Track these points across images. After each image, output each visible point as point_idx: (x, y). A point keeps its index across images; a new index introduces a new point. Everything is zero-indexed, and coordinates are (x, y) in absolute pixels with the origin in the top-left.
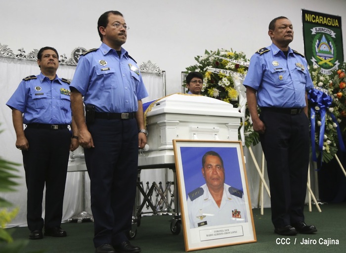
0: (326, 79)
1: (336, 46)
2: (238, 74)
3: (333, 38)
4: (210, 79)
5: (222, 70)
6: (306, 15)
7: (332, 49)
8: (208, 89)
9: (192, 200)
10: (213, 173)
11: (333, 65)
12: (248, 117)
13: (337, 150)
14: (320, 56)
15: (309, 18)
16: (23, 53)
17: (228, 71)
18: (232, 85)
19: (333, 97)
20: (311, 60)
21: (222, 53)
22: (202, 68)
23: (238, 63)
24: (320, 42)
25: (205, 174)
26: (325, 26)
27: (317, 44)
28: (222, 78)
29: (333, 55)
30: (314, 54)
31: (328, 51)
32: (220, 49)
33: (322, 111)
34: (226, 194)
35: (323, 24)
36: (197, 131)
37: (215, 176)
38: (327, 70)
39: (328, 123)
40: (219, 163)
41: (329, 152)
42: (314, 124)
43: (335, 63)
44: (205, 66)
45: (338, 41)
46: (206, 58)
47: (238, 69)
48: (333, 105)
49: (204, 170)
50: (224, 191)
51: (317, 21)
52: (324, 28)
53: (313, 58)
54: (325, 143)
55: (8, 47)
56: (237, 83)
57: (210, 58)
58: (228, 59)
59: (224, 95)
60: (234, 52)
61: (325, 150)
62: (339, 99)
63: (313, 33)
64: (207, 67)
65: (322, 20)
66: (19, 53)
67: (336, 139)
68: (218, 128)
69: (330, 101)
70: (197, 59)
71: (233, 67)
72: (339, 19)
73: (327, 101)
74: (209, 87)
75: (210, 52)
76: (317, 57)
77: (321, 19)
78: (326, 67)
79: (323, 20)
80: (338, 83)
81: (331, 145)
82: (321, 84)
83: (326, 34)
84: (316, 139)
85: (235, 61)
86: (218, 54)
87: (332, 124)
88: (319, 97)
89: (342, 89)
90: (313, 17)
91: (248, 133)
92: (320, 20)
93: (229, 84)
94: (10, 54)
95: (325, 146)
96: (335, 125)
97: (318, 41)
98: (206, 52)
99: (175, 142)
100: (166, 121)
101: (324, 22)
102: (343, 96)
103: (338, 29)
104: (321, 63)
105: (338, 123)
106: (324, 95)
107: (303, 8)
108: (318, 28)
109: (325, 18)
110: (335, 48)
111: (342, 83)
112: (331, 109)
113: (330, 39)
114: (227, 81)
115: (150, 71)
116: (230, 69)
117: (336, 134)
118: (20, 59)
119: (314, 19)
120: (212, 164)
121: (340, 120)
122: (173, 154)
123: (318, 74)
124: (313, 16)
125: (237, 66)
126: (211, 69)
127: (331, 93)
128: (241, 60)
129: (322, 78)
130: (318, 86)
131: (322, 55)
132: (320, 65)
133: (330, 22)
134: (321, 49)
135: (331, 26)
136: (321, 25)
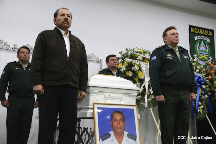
0: (201, 67)
1: (210, 47)
2: (145, 63)
3: (208, 42)
4: (127, 65)
5: (135, 60)
6: (191, 28)
7: (208, 49)
8: (126, 72)
9: (103, 140)
10: (117, 124)
11: (208, 59)
12: (150, 90)
13: (207, 112)
14: (200, 53)
15: (192, 30)
16: (16, 47)
17: (139, 61)
18: (140, 69)
19: (205, 79)
20: (194, 56)
21: (135, 50)
22: (123, 59)
23: (145, 57)
24: (200, 45)
25: (112, 125)
26: (203, 35)
27: (198, 46)
28: (134, 65)
29: (208, 53)
30: (196, 52)
31: (205, 50)
32: (135, 48)
33: (198, 87)
34: (125, 138)
36: (109, 98)
37: (119, 126)
38: (204, 62)
39: (202, 95)
40: (122, 118)
41: (202, 113)
43: (210, 58)
44: (125, 57)
45: (212, 45)
46: (126, 53)
47: (145, 60)
48: (205, 84)
49: (112, 122)
50: (124, 136)
51: (198, 32)
52: (202, 37)
53: (195, 54)
54: (200, 108)
55: (7, 43)
56: (144, 69)
57: (128, 53)
58: (139, 54)
59: (135, 76)
60: (143, 50)
61: (200, 112)
62: (209, 80)
63: (195, 39)
64: (126, 59)
65: (201, 32)
66: (14, 47)
67: (207, 105)
68: (123, 96)
69: (203, 81)
70: (120, 53)
71: (141, 58)
72: (212, 31)
73: (201, 81)
74: (127, 71)
75: (129, 49)
76: (198, 54)
78: (203, 60)
80: (209, 70)
81: (203, 109)
82: (198, 70)
83: (204, 40)
84: (194, 104)
85: (143, 55)
86: (133, 51)
87: (204, 96)
88: (196, 79)
89: (211, 74)
91: (150, 99)
92: (200, 32)
93: (139, 69)
94: (8, 47)
95: (200, 109)
96: (206, 96)
97: (198, 44)
98: (127, 49)
99: (94, 104)
100: (89, 91)
101: (203, 33)
102: (211, 79)
103: (212, 38)
104: (200, 58)
105: (208, 95)
106: (199, 78)
107: (189, 24)
108: (199, 36)
109: (203, 31)
110: (210, 49)
111: (211, 70)
112: (204, 87)
113: (207, 43)
114: (137, 67)
115: (93, 60)
116: (139, 60)
117: (207, 102)
118: (14, 51)
119: (196, 31)
120: (117, 118)
121: (209, 94)
122: (93, 111)
123: (196, 64)
124: (196, 29)
125: (144, 58)
126: (128, 60)
127: (204, 76)
128: (147, 55)
129: (198, 67)
130: (196, 72)
131: (201, 53)
132: (199, 59)
133: (207, 33)
134: (201, 49)
135: (207, 35)
136: (201, 34)
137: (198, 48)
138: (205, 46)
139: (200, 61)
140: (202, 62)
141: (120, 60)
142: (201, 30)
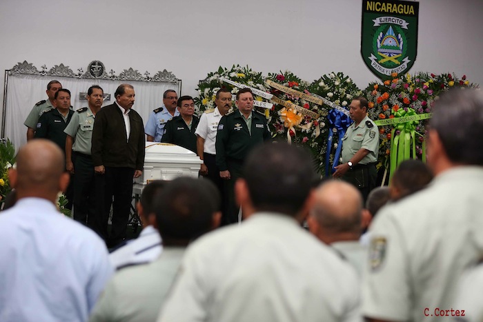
1: (407, 39)
3: (404, 29)
6: (368, 2)
7: (402, 43)
11: (399, 63)
14: (383, 53)
15: (370, 6)
16: (46, 69)
20: (370, 58)
24: (384, 35)
26: (394, 14)
27: (379, 38)
29: (402, 50)
30: (375, 50)
31: (395, 45)
35: (392, 13)
42: (330, 146)
43: (404, 60)
45: (411, 33)
51: (382, 9)
52: (392, 18)
53: (372, 55)
55: (33, 65)
65: (390, 8)
66: (42, 69)
72: (416, 5)
73: (346, 123)
75: (224, 69)
76: (379, 53)
77: (389, 6)
78: (389, 65)
79: (392, 8)
82: (345, 103)
83: (393, 25)
90: (378, 5)
92: (388, 8)
97: (381, 34)
101: (394, 10)
103: (413, 18)
104: (382, 61)
108: (383, 18)
109: (395, 5)
110: (406, 42)
113: (400, 31)
115: (165, 80)
119: (378, 7)
124: (378, 3)
128: (250, 83)
129: (348, 96)
130: (342, 106)
131: (387, 51)
132: (381, 64)
133: (402, 9)
134: (385, 43)
135: (404, 14)
136: (389, 14)
137: (381, 41)
138: (397, 36)
139: (382, 67)
141: (207, 90)
142: (391, 5)
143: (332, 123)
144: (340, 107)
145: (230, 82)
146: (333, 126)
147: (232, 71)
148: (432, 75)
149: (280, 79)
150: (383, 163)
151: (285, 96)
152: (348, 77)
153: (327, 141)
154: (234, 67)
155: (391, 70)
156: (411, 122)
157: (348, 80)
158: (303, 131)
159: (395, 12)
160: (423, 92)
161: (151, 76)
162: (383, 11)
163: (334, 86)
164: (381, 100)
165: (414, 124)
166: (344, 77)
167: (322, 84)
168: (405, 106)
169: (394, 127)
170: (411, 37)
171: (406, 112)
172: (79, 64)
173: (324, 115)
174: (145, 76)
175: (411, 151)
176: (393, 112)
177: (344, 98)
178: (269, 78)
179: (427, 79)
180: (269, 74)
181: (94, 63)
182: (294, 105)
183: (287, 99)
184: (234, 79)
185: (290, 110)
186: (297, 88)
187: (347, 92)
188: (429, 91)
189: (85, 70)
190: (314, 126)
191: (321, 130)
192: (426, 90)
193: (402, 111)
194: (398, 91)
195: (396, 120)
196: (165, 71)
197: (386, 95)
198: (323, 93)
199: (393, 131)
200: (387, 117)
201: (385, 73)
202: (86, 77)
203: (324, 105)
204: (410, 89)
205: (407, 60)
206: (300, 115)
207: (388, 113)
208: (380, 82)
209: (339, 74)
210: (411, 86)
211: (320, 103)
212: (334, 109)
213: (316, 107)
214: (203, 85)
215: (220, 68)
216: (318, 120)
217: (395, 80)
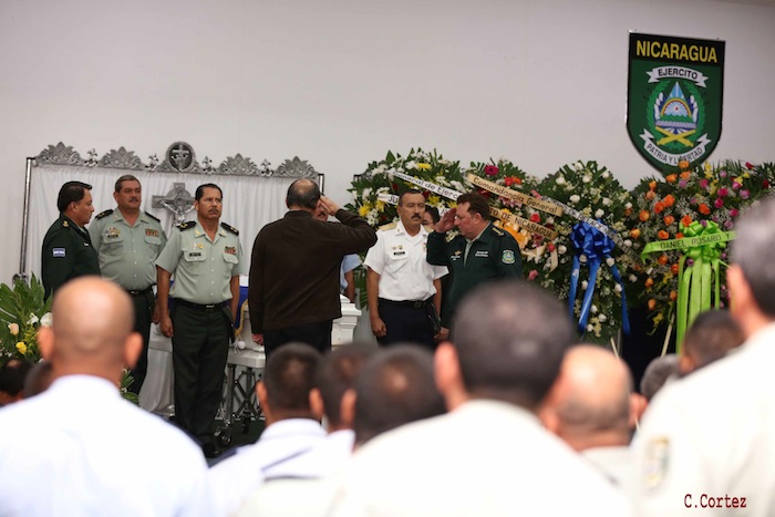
0: (618, 200)
1: (706, 104)
3: (699, 87)
7: (696, 111)
11: (692, 145)
14: (664, 127)
16: (95, 157)
19: (617, 238)
20: (642, 136)
21: (410, 165)
23: (429, 189)
24: (665, 97)
27: (658, 102)
29: (697, 123)
30: (650, 123)
31: (685, 115)
33: (594, 263)
35: (679, 60)
39: (602, 286)
41: (598, 335)
42: (575, 285)
43: (699, 140)
44: (380, 184)
45: (712, 93)
47: (430, 198)
51: (663, 53)
52: (679, 68)
53: (645, 131)
54: (594, 320)
55: (74, 150)
58: (415, 180)
60: (437, 159)
61: (593, 332)
63: (651, 80)
65: (676, 52)
66: (89, 157)
69: (609, 247)
72: (720, 47)
73: (603, 247)
75: (396, 156)
76: (657, 128)
77: (675, 49)
78: (675, 149)
79: (680, 52)
81: (605, 323)
82: (600, 213)
83: (681, 81)
85: (425, 184)
87: (612, 287)
88: (588, 239)
90: (656, 46)
92: (672, 51)
95: (594, 325)
96: (619, 287)
97: (661, 95)
102: (640, 237)
104: (663, 141)
105: (626, 284)
107: (633, 31)
108: (664, 69)
109: (684, 47)
110: (703, 108)
112: (610, 261)
113: (693, 91)
115: (296, 175)
118: (90, 166)
119: (657, 50)
124: (655, 44)
128: (440, 178)
129: (606, 201)
130: (594, 218)
131: (670, 124)
132: (660, 147)
133: (696, 54)
134: (668, 112)
135: (699, 62)
136: (674, 61)
137: (660, 108)
138: (688, 99)
139: (663, 152)
140: (669, 155)
141: (367, 192)
142: (677, 46)
143: (578, 246)
144: (591, 220)
145: (406, 177)
146: (580, 252)
147: (410, 159)
148: (748, 164)
149: (490, 172)
150: (665, 315)
151: (498, 201)
152: (604, 169)
153: (570, 279)
154: (412, 151)
155: (677, 156)
156: (712, 245)
157: (605, 175)
158: (529, 259)
159: (684, 58)
160: (732, 194)
161: (274, 167)
162: (665, 56)
163: (582, 184)
164: (661, 208)
165: (718, 247)
166: (599, 168)
167: (561, 180)
168: (702, 217)
169: (683, 254)
170: (712, 100)
171: (704, 227)
172: (152, 147)
173: (565, 232)
174: (262, 168)
175: (713, 294)
176: (681, 227)
177: (599, 205)
178: (472, 172)
179: (740, 171)
180: (472, 164)
181: (176, 147)
182: (513, 217)
183: (502, 207)
184: (413, 173)
185: (508, 224)
186: (520, 187)
187: (604, 194)
188: (744, 193)
189: (162, 157)
190: (548, 252)
191: (559, 259)
192: (737, 191)
193: (696, 226)
194: (691, 192)
195: (687, 242)
196: (296, 159)
197: (670, 199)
198: (562, 197)
199: (682, 260)
200: (672, 237)
201: (668, 162)
202: (163, 169)
203: (564, 217)
204: (712, 189)
205: (704, 140)
206: (524, 232)
207: (673, 229)
208: (659, 176)
209: (589, 163)
210: (712, 184)
211: (558, 213)
212: (581, 222)
213: (551, 220)
214: (360, 183)
215: (390, 154)
216: (554, 242)
217: (685, 173)
